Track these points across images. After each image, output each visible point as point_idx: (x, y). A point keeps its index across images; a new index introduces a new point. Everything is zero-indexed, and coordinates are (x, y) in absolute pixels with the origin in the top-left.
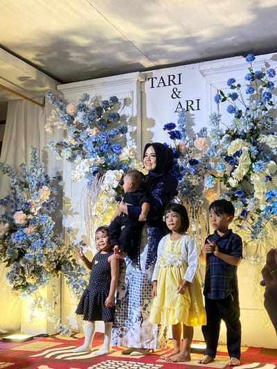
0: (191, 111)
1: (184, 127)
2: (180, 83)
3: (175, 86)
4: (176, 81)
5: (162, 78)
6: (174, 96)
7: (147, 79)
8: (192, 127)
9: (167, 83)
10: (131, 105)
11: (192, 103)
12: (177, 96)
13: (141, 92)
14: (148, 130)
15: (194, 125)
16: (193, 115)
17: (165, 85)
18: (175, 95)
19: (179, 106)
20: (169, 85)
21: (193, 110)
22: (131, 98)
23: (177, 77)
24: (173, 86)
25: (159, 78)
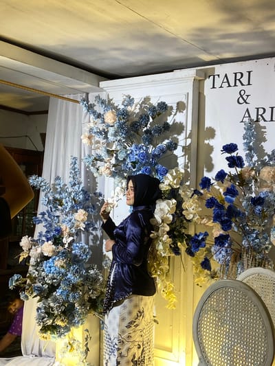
0: (262, 123)
1: (251, 144)
2: (249, 84)
3: (243, 88)
4: (245, 80)
5: (226, 76)
6: (241, 101)
7: (207, 76)
8: (263, 144)
9: (232, 83)
10: (185, 111)
11: (264, 112)
12: (245, 101)
13: (199, 93)
14: (206, 142)
15: (265, 140)
16: (265, 128)
17: (229, 86)
18: (243, 99)
19: (247, 115)
20: (235, 85)
21: (265, 121)
22: (185, 102)
23: (246, 75)
24: (240, 87)
25: (222, 76)
